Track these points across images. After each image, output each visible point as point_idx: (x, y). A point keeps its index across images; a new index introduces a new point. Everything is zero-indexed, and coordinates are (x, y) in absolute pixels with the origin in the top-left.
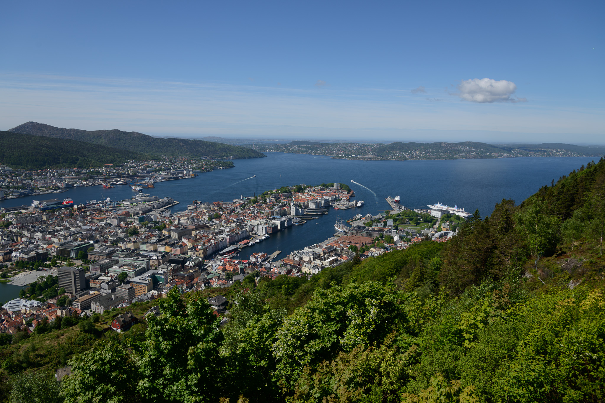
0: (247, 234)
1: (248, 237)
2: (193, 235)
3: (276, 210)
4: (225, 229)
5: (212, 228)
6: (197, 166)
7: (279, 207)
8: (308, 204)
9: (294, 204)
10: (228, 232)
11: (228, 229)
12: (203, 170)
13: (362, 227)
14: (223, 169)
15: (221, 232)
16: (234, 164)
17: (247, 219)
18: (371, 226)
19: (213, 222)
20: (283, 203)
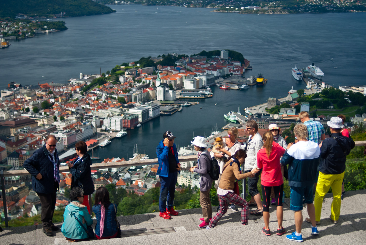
0: (93, 131)
1: (95, 135)
2: (12, 135)
3: (135, 94)
4: (60, 125)
5: (40, 123)
6: (10, 30)
7: (139, 89)
8: (182, 83)
9: (161, 84)
10: (65, 128)
11: (63, 125)
12: (19, 35)
13: (264, 114)
14: (50, 33)
15: (54, 129)
16: (66, 25)
17: (91, 108)
18: (277, 113)
19: (41, 114)
20: (144, 82)
